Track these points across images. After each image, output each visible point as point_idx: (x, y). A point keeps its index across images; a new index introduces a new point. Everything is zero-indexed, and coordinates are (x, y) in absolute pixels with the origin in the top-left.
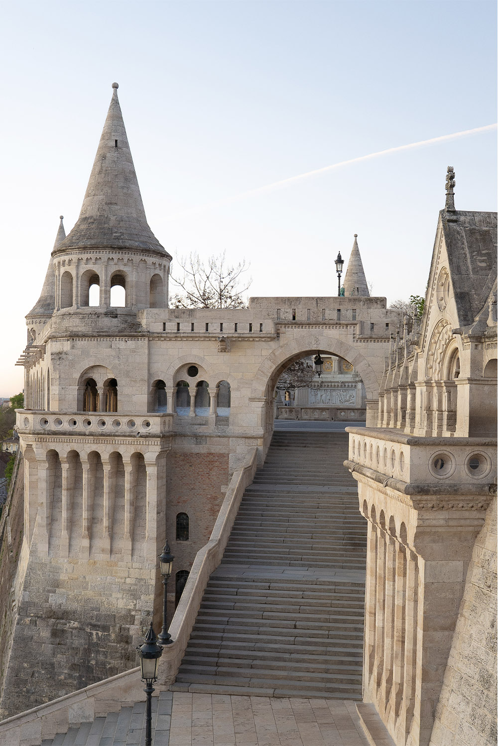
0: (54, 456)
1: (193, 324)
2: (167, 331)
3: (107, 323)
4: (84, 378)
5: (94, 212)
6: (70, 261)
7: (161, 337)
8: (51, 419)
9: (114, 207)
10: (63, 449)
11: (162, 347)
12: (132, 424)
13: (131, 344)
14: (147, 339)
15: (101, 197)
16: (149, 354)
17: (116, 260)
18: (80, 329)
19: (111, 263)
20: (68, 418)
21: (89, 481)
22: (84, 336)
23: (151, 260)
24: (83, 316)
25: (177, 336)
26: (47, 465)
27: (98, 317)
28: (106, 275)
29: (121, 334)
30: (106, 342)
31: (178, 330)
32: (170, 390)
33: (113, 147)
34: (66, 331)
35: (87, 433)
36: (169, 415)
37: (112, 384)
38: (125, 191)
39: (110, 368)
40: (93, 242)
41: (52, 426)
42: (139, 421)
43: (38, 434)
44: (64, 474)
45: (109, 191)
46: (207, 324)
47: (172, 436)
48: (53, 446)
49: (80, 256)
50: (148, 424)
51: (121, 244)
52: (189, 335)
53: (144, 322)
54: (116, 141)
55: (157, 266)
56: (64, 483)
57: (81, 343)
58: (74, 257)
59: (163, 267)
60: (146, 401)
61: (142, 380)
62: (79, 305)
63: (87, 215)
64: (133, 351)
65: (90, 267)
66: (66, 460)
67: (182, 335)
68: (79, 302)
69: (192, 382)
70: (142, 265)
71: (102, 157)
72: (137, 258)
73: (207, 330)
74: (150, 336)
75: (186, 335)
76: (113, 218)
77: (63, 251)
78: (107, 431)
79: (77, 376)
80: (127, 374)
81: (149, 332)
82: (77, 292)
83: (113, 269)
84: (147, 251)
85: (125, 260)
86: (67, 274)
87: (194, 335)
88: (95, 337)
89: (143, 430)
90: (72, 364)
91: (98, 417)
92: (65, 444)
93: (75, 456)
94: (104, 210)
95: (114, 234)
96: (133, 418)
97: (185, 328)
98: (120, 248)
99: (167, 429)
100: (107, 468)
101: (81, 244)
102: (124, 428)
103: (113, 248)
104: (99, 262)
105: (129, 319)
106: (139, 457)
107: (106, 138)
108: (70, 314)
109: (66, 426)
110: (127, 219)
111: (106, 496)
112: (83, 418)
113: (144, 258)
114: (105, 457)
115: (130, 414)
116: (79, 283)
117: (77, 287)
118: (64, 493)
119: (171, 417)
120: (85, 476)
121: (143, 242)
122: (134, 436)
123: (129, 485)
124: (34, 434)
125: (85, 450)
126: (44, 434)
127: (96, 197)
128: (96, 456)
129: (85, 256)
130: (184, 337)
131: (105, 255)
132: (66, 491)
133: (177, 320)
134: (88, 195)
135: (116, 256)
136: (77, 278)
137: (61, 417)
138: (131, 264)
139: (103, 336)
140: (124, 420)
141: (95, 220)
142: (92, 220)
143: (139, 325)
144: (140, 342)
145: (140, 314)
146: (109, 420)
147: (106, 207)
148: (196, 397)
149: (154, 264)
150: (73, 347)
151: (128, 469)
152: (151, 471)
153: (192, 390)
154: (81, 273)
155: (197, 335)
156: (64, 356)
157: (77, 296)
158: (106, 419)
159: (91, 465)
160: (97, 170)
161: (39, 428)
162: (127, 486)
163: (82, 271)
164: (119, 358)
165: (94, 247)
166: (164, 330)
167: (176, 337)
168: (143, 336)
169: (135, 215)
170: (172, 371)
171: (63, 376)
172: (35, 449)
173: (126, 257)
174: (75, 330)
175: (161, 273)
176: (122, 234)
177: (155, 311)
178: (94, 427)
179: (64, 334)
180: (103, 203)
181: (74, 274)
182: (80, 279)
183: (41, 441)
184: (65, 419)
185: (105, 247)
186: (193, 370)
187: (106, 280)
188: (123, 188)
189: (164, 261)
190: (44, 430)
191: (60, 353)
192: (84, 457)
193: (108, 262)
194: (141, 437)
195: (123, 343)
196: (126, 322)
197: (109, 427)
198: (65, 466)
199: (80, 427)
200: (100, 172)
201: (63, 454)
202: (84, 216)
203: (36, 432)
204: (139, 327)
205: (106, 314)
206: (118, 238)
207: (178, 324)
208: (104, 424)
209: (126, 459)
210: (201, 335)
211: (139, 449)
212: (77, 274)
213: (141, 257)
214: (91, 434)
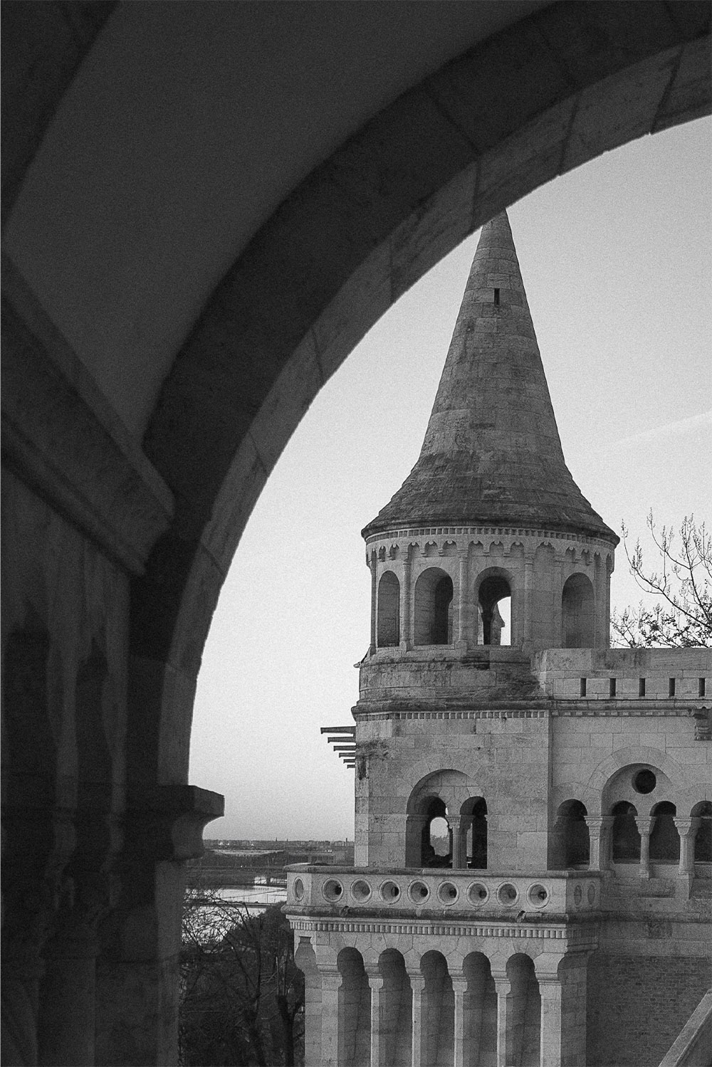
0: (352, 961)
1: (643, 681)
2: (589, 696)
3: (466, 679)
4: (422, 797)
5: (447, 445)
6: (394, 550)
7: (577, 708)
8: (346, 882)
9: (489, 434)
10: (371, 947)
11: (580, 729)
12: (509, 893)
13: (515, 724)
14: (546, 714)
15: (461, 413)
16: (553, 745)
17: (487, 548)
18: (413, 693)
19: (478, 552)
20: (380, 881)
21: (425, 1014)
22: (420, 708)
23: (562, 544)
24: (418, 667)
25: (611, 707)
26: (339, 981)
27: (449, 667)
28: (467, 578)
29: (497, 703)
30: (463, 721)
31: (613, 693)
32: (595, 823)
33: (489, 305)
34: (386, 697)
35: (418, 913)
36: (592, 875)
37: (477, 810)
38: (513, 396)
39: (472, 774)
40: (440, 508)
41: (349, 899)
42: (523, 888)
43: (320, 914)
44: (375, 1000)
45: (479, 399)
46: (672, 681)
47: (597, 919)
48: (350, 940)
49: (414, 540)
50: (542, 895)
51: (497, 512)
52: (635, 704)
53: (543, 676)
54: (497, 291)
55: (578, 556)
56: (374, 1017)
57: (415, 723)
58: (402, 540)
59: (592, 559)
60: (545, 844)
61: (537, 800)
62: (412, 642)
63: (433, 451)
64: (520, 739)
65: (434, 561)
66: (376, 969)
67: (619, 704)
68: (412, 637)
69: (644, 805)
70: (543, 554)
71: (466, 327)
72: (532, 541)
73: (672, 693)
74: (555, 708)
75: (627, 704)
76: (485, 457)
77: (382, 528)
78: (459, 909)
79: (405, 791)
80: (507, 788)
81: (550, 698)
82: (408, 616)
83: (481, 565)
84: (553, 525)
85: (507, 547)
86: (390, 578)
87: (644, 704)
88: (443, 709)
89: (531, 907)
90: (396, 768)
91: (440, 880)
92: (376, 936)
93: (394, 961)
94: (467, 440)
95: (486, 492)
96: (510, 882)
97: (628, 689)
98: (497, 522)
99: (585, 904)
100: (460, 988)
101: (415, 514)
102: (493, 902)
103: (482, 521)
104: (452, 550)
105: (515, 672)
106: (523, 964)
107: (477, 285)
108: (392, 661)
109: (376, 898)
110: (515, 458)
111: (458, 1047)
112: (411, 881)
113: (548, 540)
114: (455, 964)
115: (510, 872)
116: (413, 597)
117: (408, 604)
118: (375, 1039)
119: (597, 881)
120: (416, 1004)
121: (548, 507)
122: (513, 920)
123: (504, 1024)
124: (311, 914)
125: (415, 947)
126: (332, 915)
127: (451, 412)
128: (435, 961)
129: (423, 540)
130: (623, 708)
131: (463, 536)
132: (377, 1037)
133: (611, 673)
134: (436, 409)
135: (486, 538)
136: (409, 585)
137: (367, 879)
138: (518, 554)
139: (458, 708)
140: (493, 886)
141: (447, 461)
142: (442, 463)
143: (534, 683)
144: (532, 721)
145: (537, 660)
146: (463, 886)
147: (472, 435)
148: (653, 836)
149: (571, 552)
150: (397, 732)
151: (503, 989)
152: (550, 994)
153: (644, 824)
154: (415, 577)
155: (651, 704)
156: (380, 751)
157: (408, 623)
158: (457, 883)
159: (428, 981)
160: (457, 353)
161: (322, 900)
162: (501, 1025)
163: (417, 571)
164: (490, 754)
165: (442, 521)
166: (584, 694)
167: (607, 708)
168: (539, 707)
169: (533, 449)
170: (600, 782)
171: (377, 791)
172: (314, 947)
173: (508, 539)
174: (402, 694)
175: (590, 574)
176: (503, 490)
177: (566, 653)
178: (432, 902)
179: (380, 705)
180: (467, 425)
181: (401, 575)
182: (413, 586)
183: (327, 929)
184: (375, 883)
185: (463, 521)
186: (645, 779)
187: (466, 590)
188: (508, 391)
189: (597, 547)
190: (333, 905)
191: (372, 744)
192: (413, 963)
193: (470, 551)
194: (527, 920)
195: (499, 722)
196: (508, 676)
197: (463, 901)
198: (376, 983)
199: (405, 901)
200: (461, 359)
201: (372, 959)
202: (427, 453)
203: (317, 909)
204: (532, 689)
205: (465, 662)
206: (491, 500)
207: (613, 681)
208: (453, 893)
209: (498, 969)
210: (658, 704)
211: (525, 946)
212: (408, 577)
213: (542, 539)
214: (426, 915)
